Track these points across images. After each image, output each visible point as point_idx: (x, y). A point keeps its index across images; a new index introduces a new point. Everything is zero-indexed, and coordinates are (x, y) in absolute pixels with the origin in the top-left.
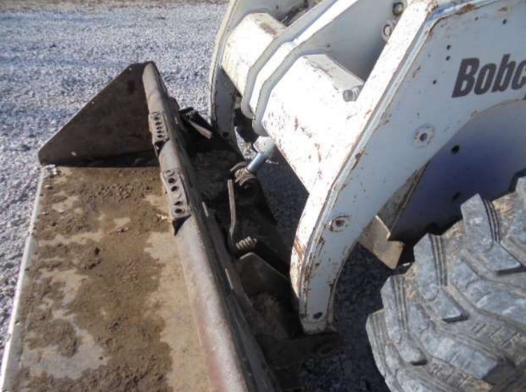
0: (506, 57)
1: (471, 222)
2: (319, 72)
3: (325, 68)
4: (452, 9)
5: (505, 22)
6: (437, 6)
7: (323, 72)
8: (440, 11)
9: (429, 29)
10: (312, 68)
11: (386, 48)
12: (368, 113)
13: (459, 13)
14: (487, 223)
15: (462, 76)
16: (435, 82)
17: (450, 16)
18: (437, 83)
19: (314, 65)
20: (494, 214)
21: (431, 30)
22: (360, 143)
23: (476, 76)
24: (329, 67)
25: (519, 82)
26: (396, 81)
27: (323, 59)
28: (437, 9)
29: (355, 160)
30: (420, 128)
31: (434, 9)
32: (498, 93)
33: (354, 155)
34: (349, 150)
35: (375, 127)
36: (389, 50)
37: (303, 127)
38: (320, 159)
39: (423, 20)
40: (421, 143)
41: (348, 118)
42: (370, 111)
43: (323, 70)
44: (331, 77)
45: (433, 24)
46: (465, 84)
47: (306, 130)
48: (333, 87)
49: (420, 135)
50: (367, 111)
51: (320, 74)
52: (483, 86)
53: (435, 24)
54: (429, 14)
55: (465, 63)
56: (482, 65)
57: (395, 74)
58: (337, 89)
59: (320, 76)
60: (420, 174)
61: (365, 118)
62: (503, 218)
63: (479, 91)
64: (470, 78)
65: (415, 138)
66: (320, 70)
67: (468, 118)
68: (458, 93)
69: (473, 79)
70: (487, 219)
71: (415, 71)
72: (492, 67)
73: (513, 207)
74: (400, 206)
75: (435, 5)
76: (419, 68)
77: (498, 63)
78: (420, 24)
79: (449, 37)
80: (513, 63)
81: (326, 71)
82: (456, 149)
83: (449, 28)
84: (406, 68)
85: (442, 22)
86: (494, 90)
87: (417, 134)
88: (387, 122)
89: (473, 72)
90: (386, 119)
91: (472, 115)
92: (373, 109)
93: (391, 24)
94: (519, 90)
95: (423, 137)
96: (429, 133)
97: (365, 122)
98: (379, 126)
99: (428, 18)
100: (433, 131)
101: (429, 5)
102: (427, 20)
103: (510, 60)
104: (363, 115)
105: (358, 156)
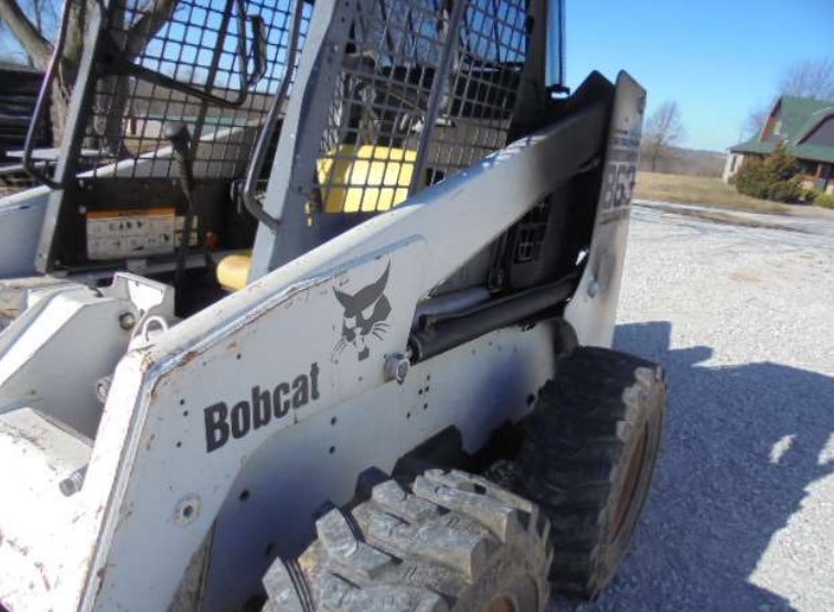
0: (256, 391)
1: (278, 600)
2: (23, 444)
3: (31, 435)
4: (171, 361)
5: (239, 357)
6: (153, 363)
7: (30, 444)
8: (158, 367)
9: (149, 391)
10: (10, 439)
11: (105, 418)
12: (99, 511)
13: (182, 364)
14: (295, 596)
15: (210, 427)
16: (179, 445)
17: (172, 370)
18: (182, 446)
19: (13, 431)
20: (301, 578)
21: (153, 391)
22: (99, 556)
23: (228, 420)
24: (38, 432)
25: (282, 408)
26: (126, 461)
27: (27, 417)
28: (153, 367)
29: (99, 580)
30: (180, 501)
31: (149, 367)
32: (262, 428)
33: (94, 573)
34: (85, 568)
35: (115, 526)
36: (109, 420)
37: (12, 539)
38: (48, 587)
39: (139, 383)
40: (186, 520)
41: (75, 521)
42: (100, 508)
43: (28, 438)
44: (43, 449)
45: (152, 386)
46: (218, 434)
47: (18, 543)
48: (47, 467)
49: (182, 511)
50: (97, 508)
51: (24, 446)
52: (241, 427)
53: (156, 385)
54: (144, 375)
55: (209, 412)
56: (230, 408)
57: (123, 453)
58: (54, 469)
59: (25, 451)
60: (209, 543)
61: (96, 517)
62: (311, 579)
63: (238, 435)
64: (222, 426)
65: (178, 518)
66: (23, 440)
67: (239, 466)
68: (212, 445)
69: (226, 425)
70: (294, 590)
71: (149, 443)
72: (244, 405)
73: (319, 560)
74: (198, 594)
75: (150, 362)
76: (152, 437)
77: (250, 400)
78: (137, 388)
79: (178, 391)
80: (267, 394)
81: (33, 440)
82: (245, 495)
83: (174, 383)
84: (135, 441)
85: (163, 380)
86: (257, 426)
87: (177, 511)
88: (130, 513)
89: (223, 417)
90: (127, 512)
91: (242, 462)
92: (105, 504)
93: (104, 384)
94: (285, 417)
95: (188, 512)
96: (193, 503)
97: (98, 523)
98: (119, 524)
99: (145, 379)
100: (198, 498)
101: (143, 363)
102: (143, 382)
103: (262, 391)
104: (94, 515)
105: (101, 573)
